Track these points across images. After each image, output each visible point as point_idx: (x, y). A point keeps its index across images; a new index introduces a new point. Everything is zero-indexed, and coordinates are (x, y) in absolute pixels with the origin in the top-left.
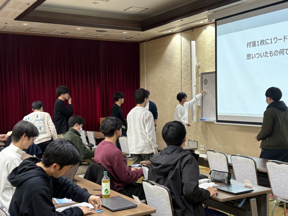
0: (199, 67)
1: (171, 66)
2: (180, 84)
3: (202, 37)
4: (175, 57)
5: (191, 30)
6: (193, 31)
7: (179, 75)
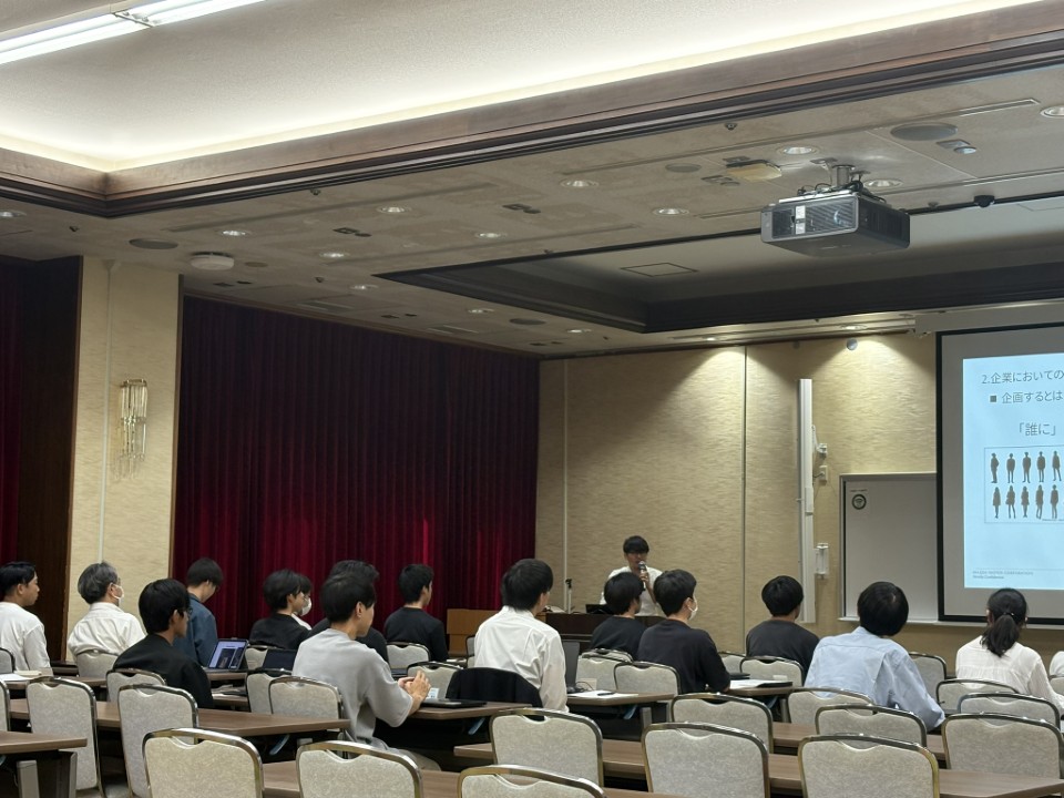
0: (823, 456)
1: (696, 446)
2: (740, 505)
3: (836, 370)
4: (715, 419)
5: (791, 344)
6: (796, 347)
7: (732, 478)
